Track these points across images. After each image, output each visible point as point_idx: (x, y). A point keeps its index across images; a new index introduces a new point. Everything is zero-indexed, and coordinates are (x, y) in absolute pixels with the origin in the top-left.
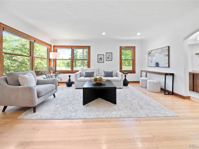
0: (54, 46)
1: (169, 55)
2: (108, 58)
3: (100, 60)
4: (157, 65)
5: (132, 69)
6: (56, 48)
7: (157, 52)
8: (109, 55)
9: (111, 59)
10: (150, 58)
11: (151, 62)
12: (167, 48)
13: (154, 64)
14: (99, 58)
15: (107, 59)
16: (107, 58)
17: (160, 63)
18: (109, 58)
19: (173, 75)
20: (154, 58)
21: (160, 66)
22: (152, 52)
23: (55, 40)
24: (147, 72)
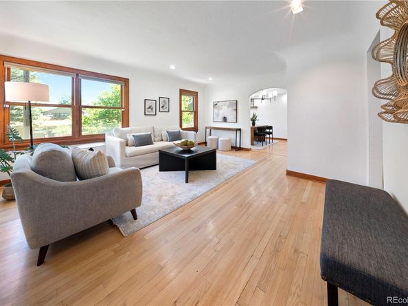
1: (237, 110)
2: (163, 107)
3: (150, 110)
4: (225, 120)
5: (193, 126)
6: (7, 65)
7: (224, 105)
8: (164, 101)
9: (167, 110)
10: (216, 111)
11: (218, 116)
12: (235, 102)
13: (221, 119)
14: (147, 107)
15: (161, 110)
16: (161, 107)
17: (228, 118)
19: (240, 130)
20: (221, 112)
21: (228, 121)
22: (218, 104)
24: (211, 128)
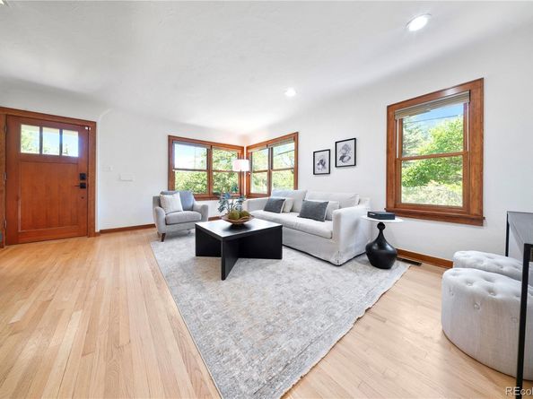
0: (248, 148)
2: (342, 158)
3: (321, 166)
6: (250, 151)
8: (346, 148)
9: (351, 162)
14: (317, 162)
15: (339, 163)
16: (338, 158)
18: (345, 159)
23: (245, 137)
